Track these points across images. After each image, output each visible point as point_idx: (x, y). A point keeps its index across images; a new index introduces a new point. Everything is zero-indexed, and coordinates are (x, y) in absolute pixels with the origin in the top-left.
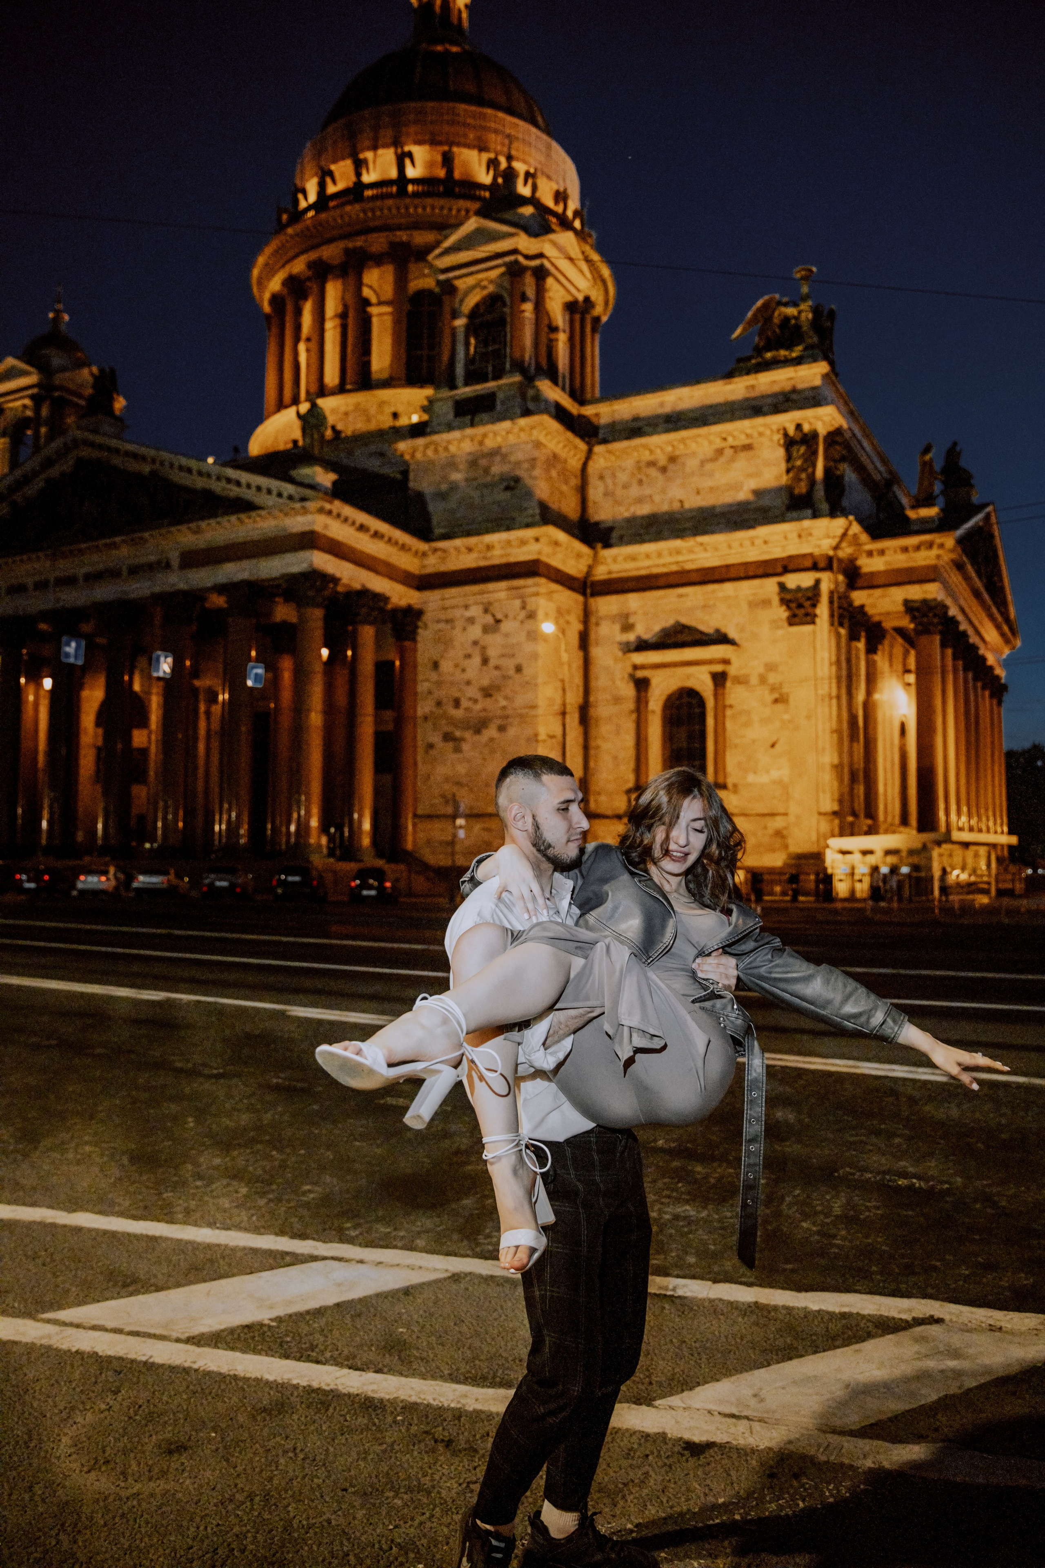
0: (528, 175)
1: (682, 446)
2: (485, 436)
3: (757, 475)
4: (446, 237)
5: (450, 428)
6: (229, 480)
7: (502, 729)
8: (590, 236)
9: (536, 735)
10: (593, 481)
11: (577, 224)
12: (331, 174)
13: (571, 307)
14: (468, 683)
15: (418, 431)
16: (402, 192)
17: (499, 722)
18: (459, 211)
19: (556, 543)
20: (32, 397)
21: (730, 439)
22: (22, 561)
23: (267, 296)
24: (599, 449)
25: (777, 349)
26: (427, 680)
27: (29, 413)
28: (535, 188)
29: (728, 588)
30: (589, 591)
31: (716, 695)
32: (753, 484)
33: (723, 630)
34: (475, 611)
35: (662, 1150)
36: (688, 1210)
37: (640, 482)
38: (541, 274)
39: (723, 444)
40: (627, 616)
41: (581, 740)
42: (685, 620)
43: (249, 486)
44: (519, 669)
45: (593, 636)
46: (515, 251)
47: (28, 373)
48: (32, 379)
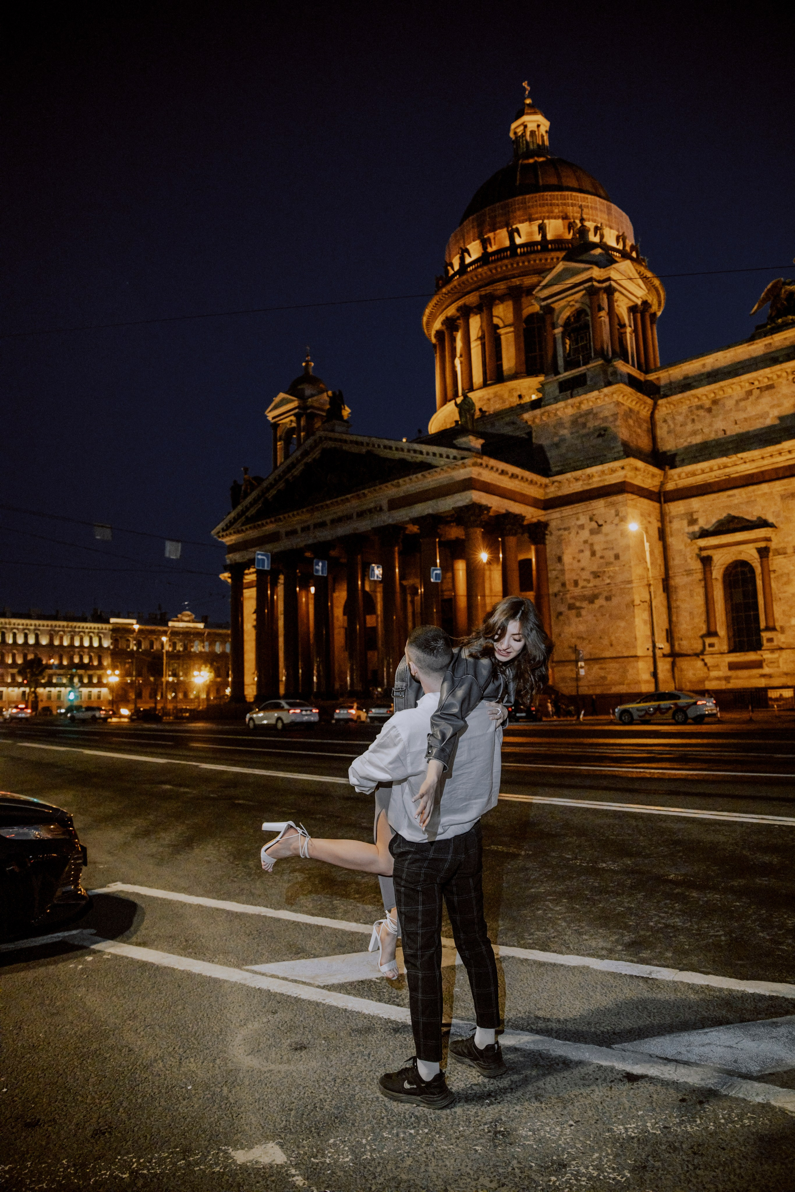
0: (597, 228)
1: (721, 393)
2: (581, 403)
3: (779, 405)
4: (544, 278)
5: (556, 400)
6: (415, 451)
7: (608, 599)
8: (644, 260)
9: (633, 601)
10: (659, 423)
11: (634, 254)
12: (467, 251)
13: (633, 309)
14: (583, 569)
15: (536, 405)
16: (514, 254)
17: (605, 594)
18: (552, 259)
19: (636, 469)
20: (295, 415)
21: (756, 383)
22: (293, 515)
23: (433, 333)
24: (660, 402)
25: (786, 316)
26: (554, 570)
27: (294, 425)
28: (602, 236)
29: (765, 487)
30: (662, 499)
31: (762, 565)
32: (776, 412)
33: (764, 517)
34: (583, 520)
35: (671, 881)
36: (677, 921)
37: (693, 420)
38: (610, 291)
39: (753, 387)
40: (691, 514)
41: (665, 603)
42: (734, 513)
43: (428, 454)
44: (617, 557)
45: (668, 530)
46: (591, 279)
47: (293, 401)
48: (295, 404)
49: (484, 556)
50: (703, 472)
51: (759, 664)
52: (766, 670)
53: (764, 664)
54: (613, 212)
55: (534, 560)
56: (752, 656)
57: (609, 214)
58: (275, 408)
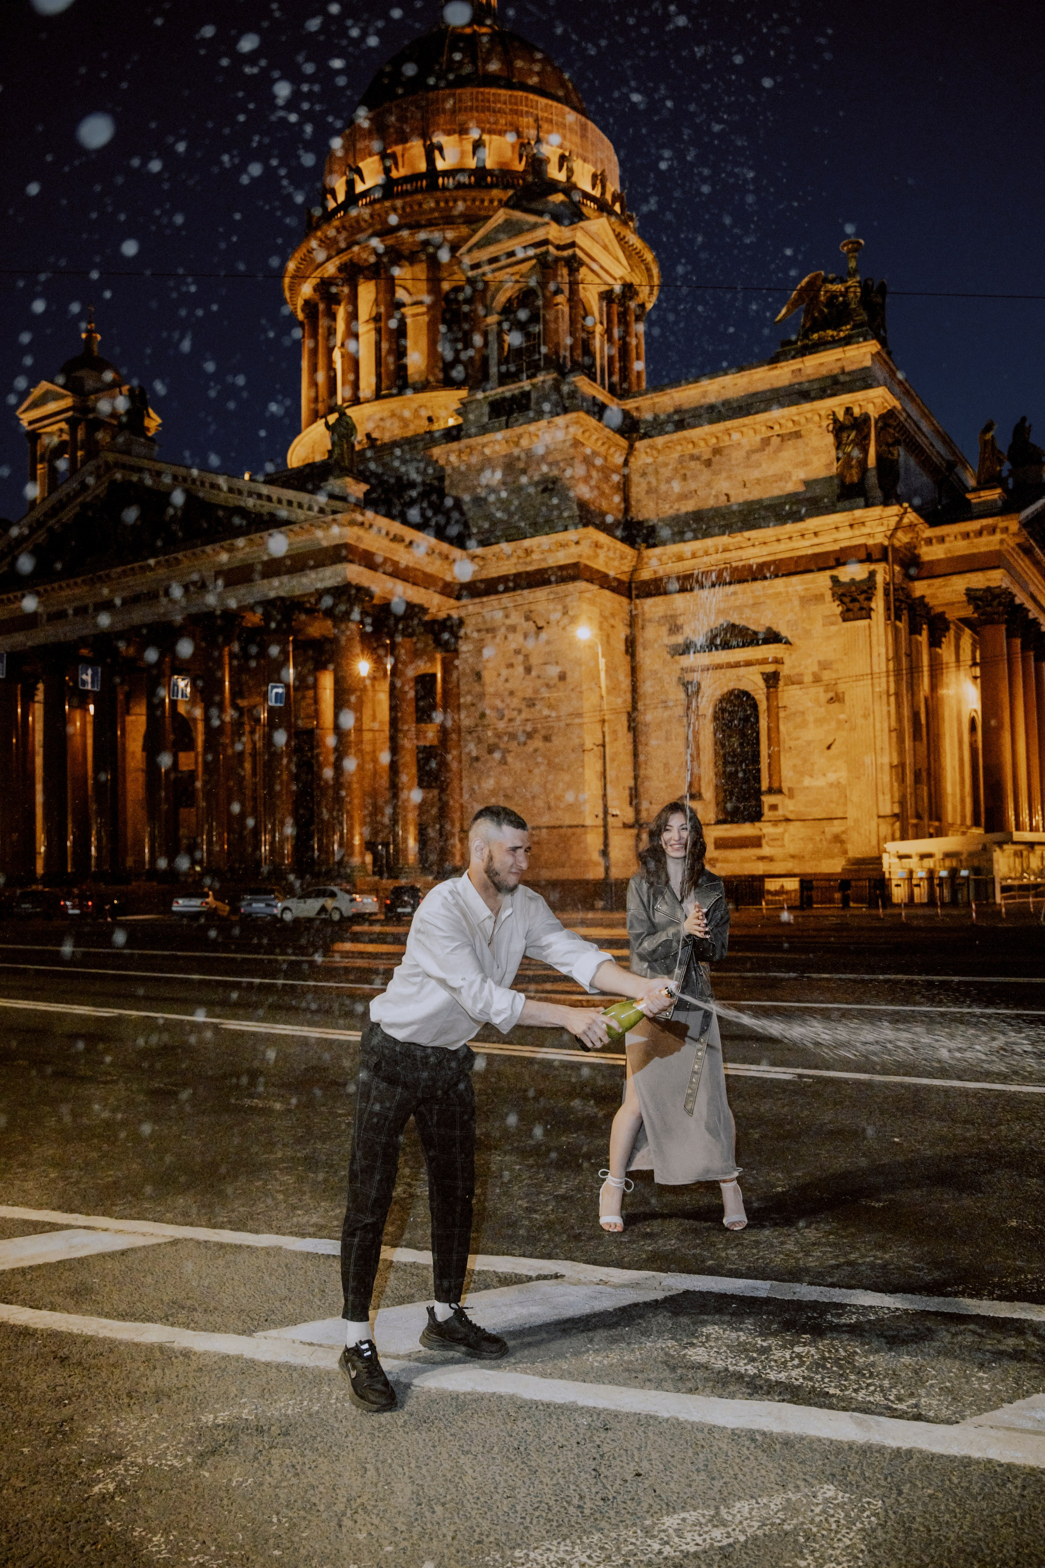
0: (563, 159)
1: (726, 438)
2: (520, 437)
3: (806, 464)
4: (475, 231)
5: (484, 430)
6: (260, 496)
7: (547, 739)
8: (631, 219)
9: (583, 745)
10: (635, 478)
11: (617, 208)
12: (359, 172)
13: (607, 296)
14: (512, 693)
15: (453, 435)
17: (543, 732)
18: (491, 201)
19: (597, 545)
20: (67, 421)
21: (777, 427)
22: (61, 588)
23: (300, 303)
24: (638, 444)
25: (824, 330)
26: (469, 692)
27: (65, 437)
28: (570, 171)
29: (779, 584)
30: (634, 593)
31: (768, 699)
32: (802, 474)
33: (775, 628)
34: (516, 618)
37: (684, 478)
38: (574, 264)
39: (770, 433)
40: (674, 617)
41: (630, 747)
42: (736, 619)
43: (280, 501)
44: (562, 677)
45: (640, 640)
46: (545, 242)
47: (61, 397)
48: (68, 402)
49: (363, 667)
50: (694, 556)
51: (756, 842)
52: (766, 851)
53: (764, 842)
54: (589, 135)
55: (439, 675)
56: (747, 830)
57: (583, 136)
58: (35, 405)
